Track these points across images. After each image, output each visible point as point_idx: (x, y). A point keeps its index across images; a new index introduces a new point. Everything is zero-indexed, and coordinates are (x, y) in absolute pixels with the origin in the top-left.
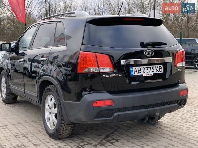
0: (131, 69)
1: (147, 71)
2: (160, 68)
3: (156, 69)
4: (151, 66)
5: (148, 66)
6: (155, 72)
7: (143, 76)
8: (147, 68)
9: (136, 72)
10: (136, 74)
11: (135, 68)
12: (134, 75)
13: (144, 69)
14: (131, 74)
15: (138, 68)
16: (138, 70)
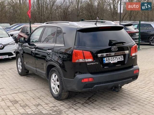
0: (104, 59)
1: (113, 60)
2: (122, 57)
3: (119, 58)
4: (116, 57)
5: (114, 57)
6: (118, 60)
7: (111, 63)
8: (114, 58)
9: (107, 60)
10: (107, 62)
11: (106, 59)
12: (106, 62)
13: (111, 59)
14: (104, 62)
15: (108, 58)
16: (108, 60)
